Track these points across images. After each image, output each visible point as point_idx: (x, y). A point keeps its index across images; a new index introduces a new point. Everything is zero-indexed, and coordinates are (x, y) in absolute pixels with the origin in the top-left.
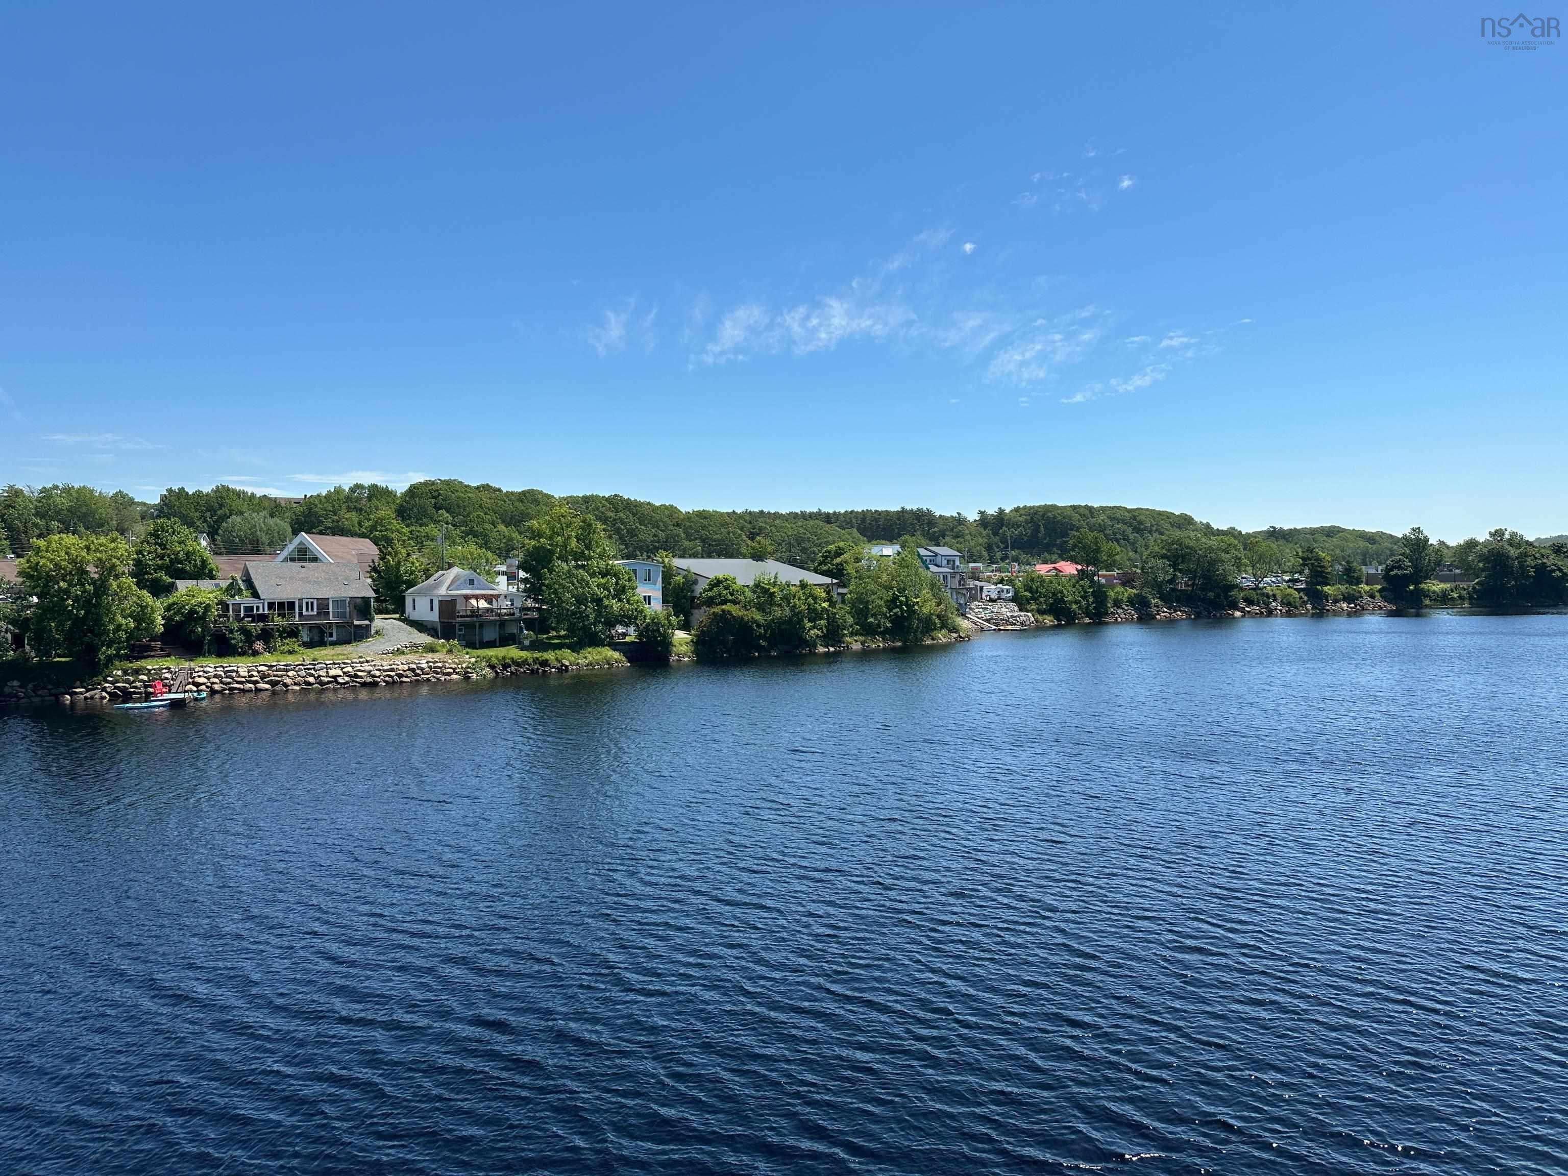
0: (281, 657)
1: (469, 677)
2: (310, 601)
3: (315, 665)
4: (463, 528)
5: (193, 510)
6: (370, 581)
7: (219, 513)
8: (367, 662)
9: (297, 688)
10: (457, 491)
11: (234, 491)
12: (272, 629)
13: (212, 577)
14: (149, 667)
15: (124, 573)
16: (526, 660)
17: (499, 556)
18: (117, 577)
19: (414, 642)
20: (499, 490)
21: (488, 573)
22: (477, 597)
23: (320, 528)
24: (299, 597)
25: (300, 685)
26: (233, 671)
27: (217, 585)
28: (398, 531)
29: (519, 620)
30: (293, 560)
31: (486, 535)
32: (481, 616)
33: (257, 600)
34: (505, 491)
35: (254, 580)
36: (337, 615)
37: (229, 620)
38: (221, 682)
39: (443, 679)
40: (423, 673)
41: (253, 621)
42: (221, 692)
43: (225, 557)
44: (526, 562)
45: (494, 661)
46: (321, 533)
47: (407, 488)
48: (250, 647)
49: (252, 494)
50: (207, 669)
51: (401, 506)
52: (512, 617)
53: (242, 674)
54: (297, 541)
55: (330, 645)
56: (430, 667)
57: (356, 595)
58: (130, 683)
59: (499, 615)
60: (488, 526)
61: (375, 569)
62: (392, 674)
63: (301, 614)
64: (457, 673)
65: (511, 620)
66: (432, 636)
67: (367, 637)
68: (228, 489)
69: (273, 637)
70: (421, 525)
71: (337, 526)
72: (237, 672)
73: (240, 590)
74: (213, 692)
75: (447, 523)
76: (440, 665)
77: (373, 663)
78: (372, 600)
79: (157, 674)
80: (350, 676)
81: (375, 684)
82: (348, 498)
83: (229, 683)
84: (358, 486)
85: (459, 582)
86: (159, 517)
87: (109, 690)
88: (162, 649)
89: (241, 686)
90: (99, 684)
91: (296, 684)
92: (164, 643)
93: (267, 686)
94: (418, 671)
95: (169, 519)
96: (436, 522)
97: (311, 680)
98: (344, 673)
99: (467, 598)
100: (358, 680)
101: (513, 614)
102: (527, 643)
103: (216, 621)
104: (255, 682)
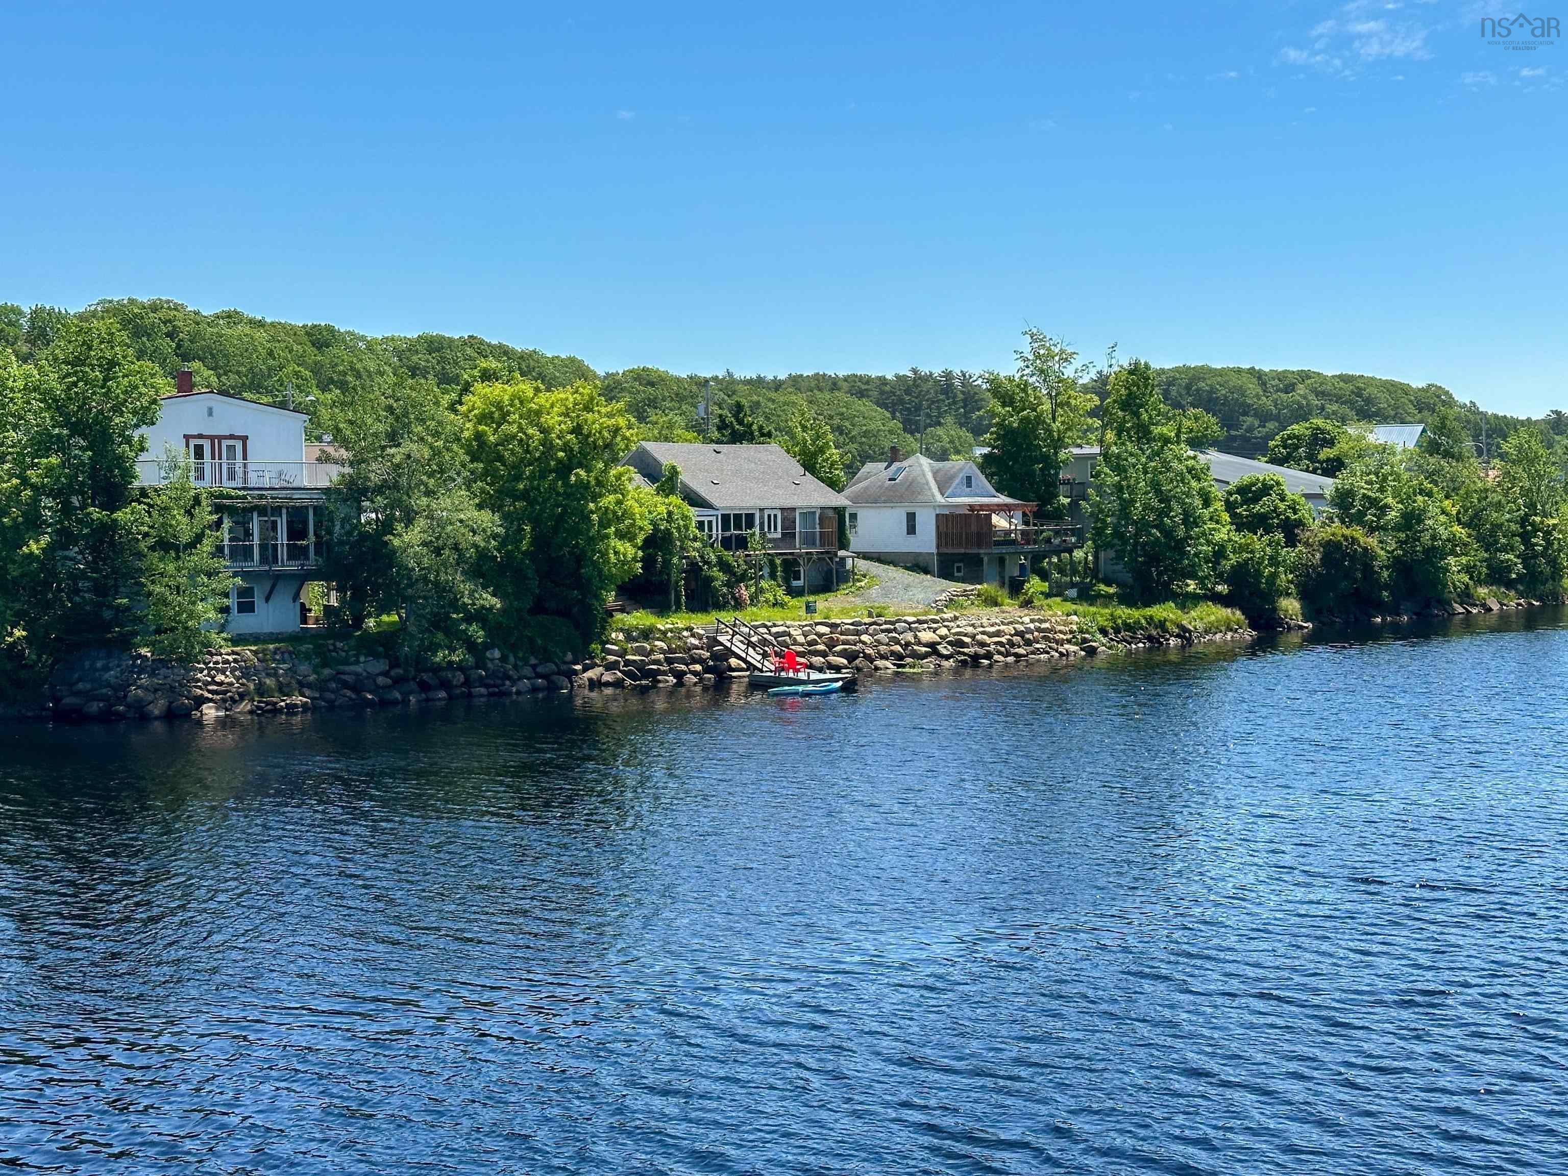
2: (768, 513)
3: (892, 623)
14: (661, 627)
24: (760, 505)
32: (1021, 542)
36: (805, 539)
45: (1102, 620)
57: (827, 503)
62: (1003, 640)
64: (1070, 641)
67: (852, 581)
79: (677, 638)
80: (951, 643)
85: (956, 481)
87: (620, 666)
93: (843, 661)
97: (900, 649)
98: (941, 638)
100: (966, 650)
104: (823, 654)
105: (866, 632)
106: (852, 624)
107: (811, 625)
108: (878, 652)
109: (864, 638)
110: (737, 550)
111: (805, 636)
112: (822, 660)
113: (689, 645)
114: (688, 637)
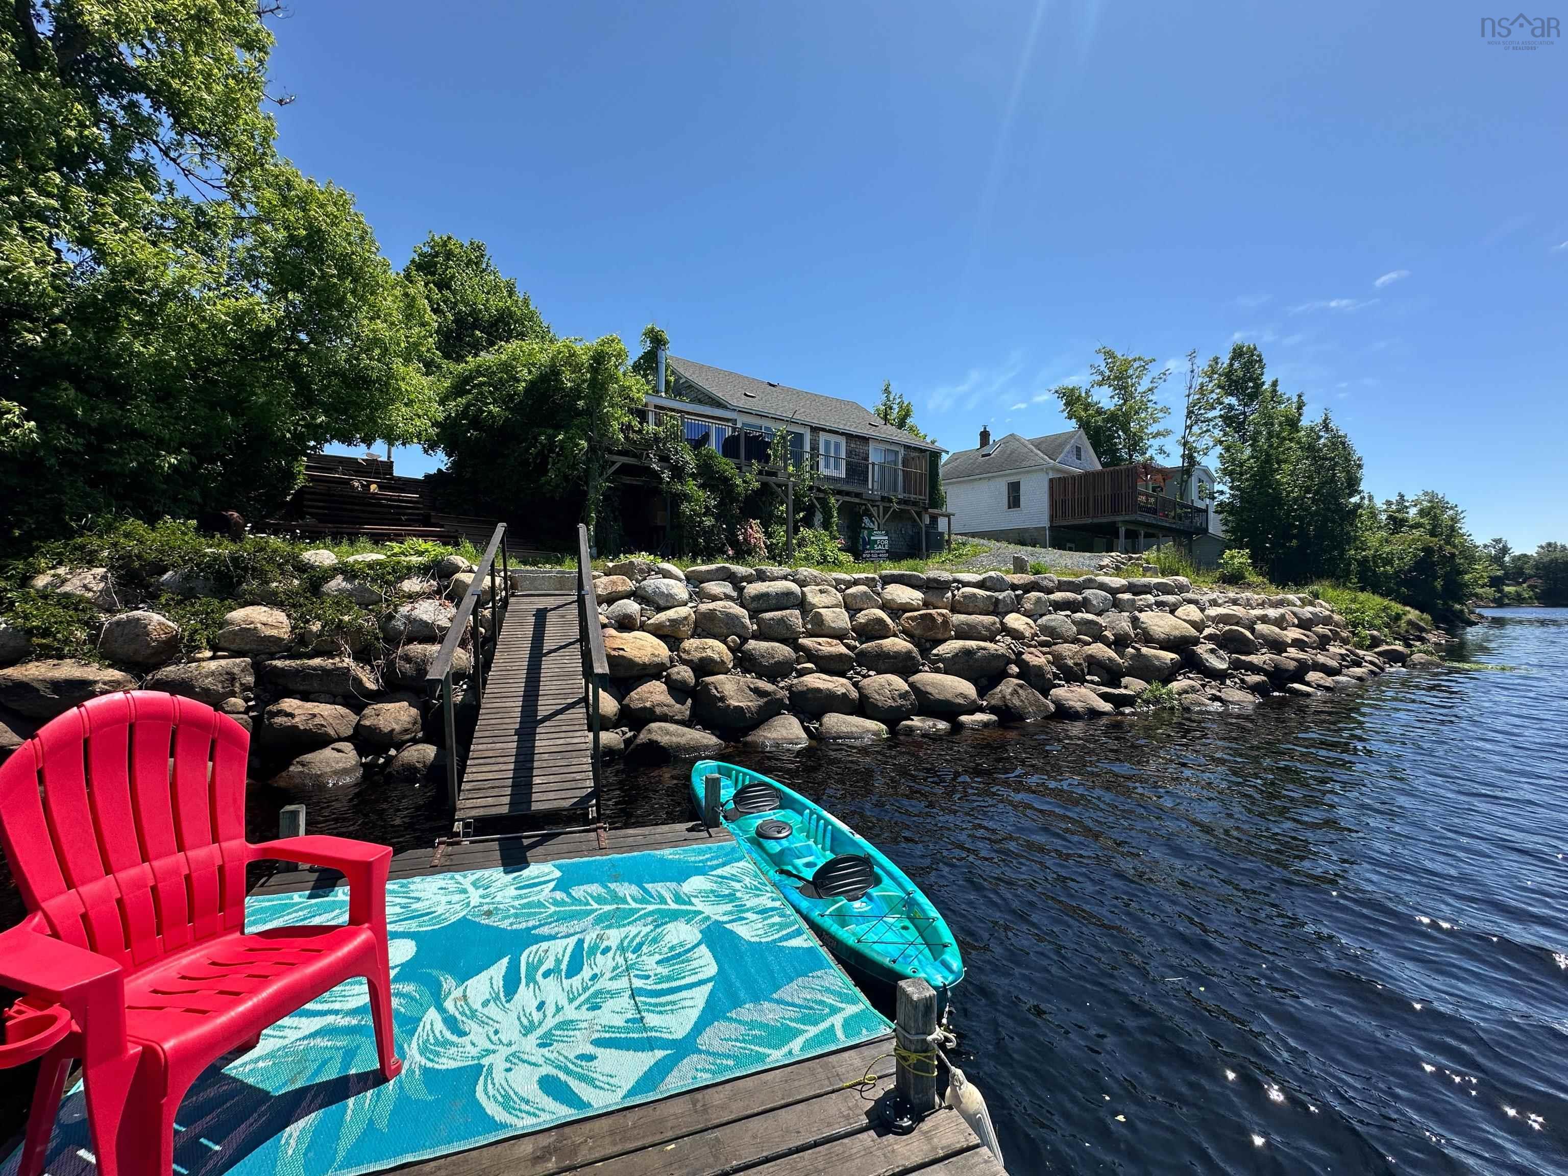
2: (833, 440)
12: (783, 487)
24: (814, 423)
26: (784, 601)
33: (721, 410)
38: (747, 663)
50: (655, 586)
53: (826, 618)
72: (802, 604)
83: (785, 669)
85: (1066, 448)
88: (426, 523)
93: (963, 687)
105: (1016, 607)
106: (981, 585)
107: (869, 582)
108: (1058, 660)
109: (1015, 621)
110: (749, 461)
111: (852, 608)
112: (898, 683)
113: (399, 623)
114: (413, 597)
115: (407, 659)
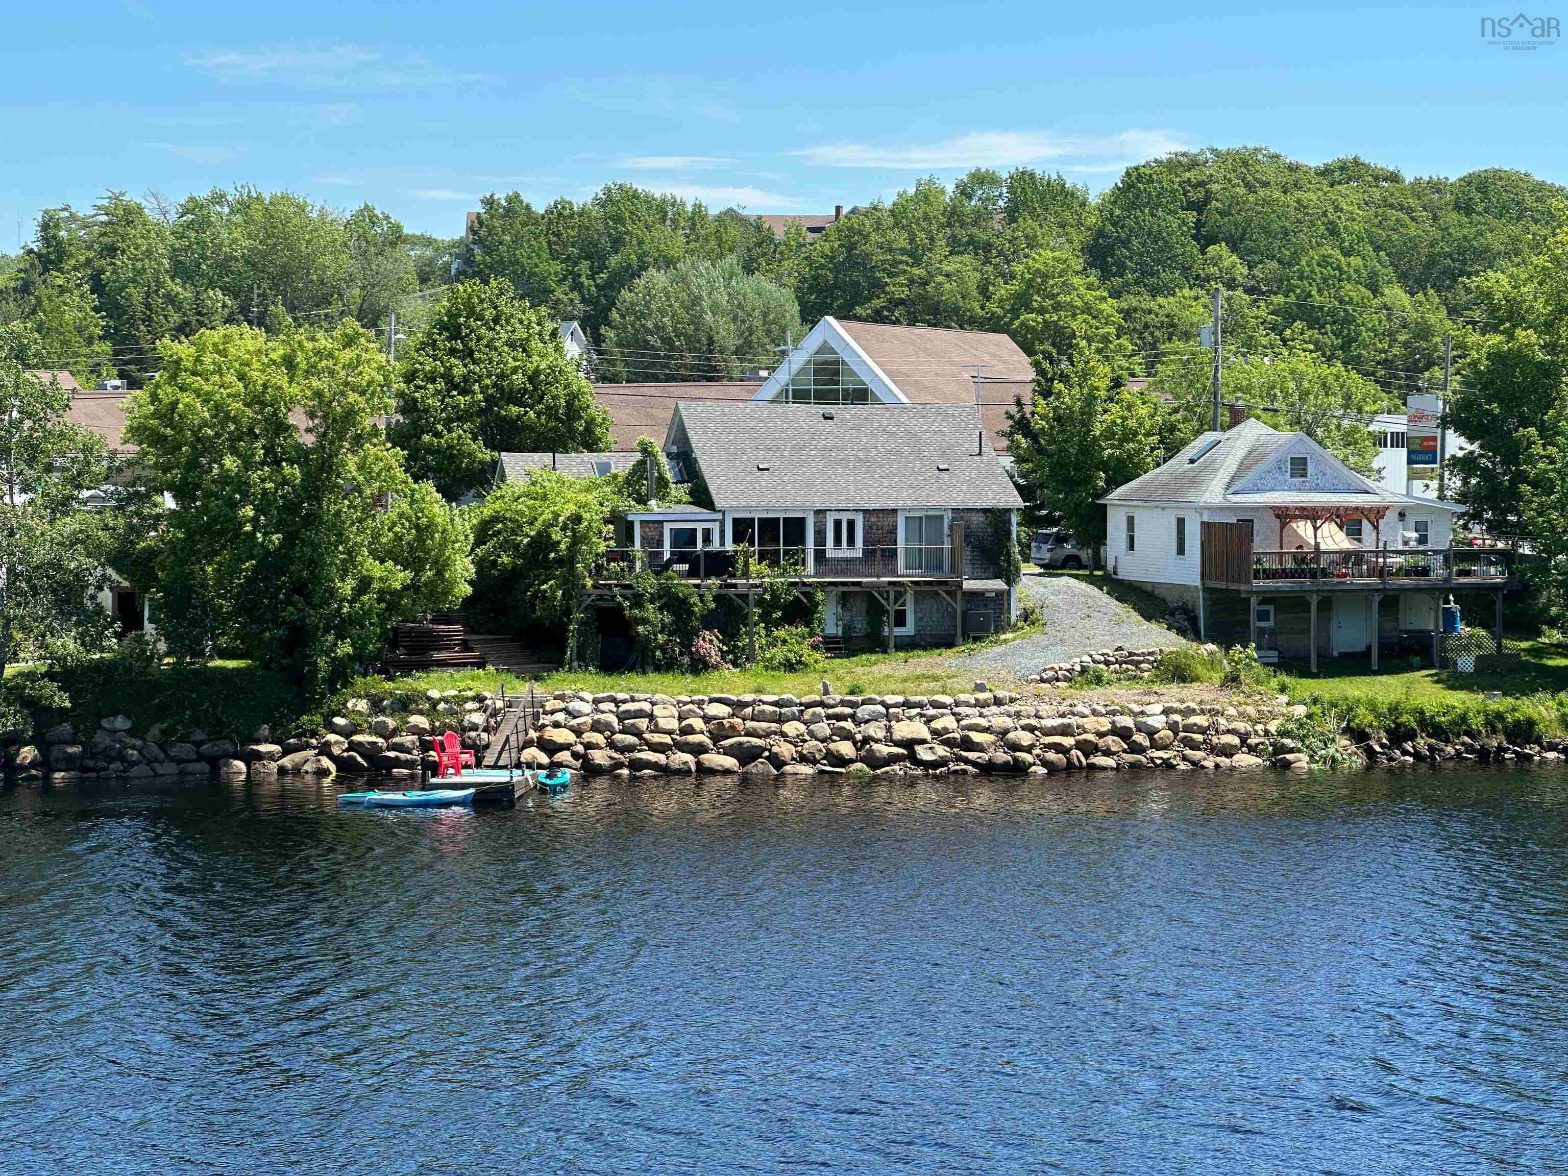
0: (766, 679)
1: (1287, 765)
2: (844, 517)
3: (853, 705)
4: (1279, 299)
5: (546, 255)
6: (1008, 461)
7: (614, 261)
8: (998, 702)
9: (807, 770)
10: (1266, 184)
11: (648, 200)
12: (744, 597)
13: (590, 442)
14: (435, 694)
15: (375, 432)
16: (1464, 718)
17: (1386, 386)
18: (358, 440)
19: (1129, 646)
20: (1394, 178)
21: (1349, 439)
22: (1313, 515)
23: (877, 303)
24: (819, 506)
25: (815, 762)
26: (640, 714)
27: (604, 468)
28: (1087, 309)
29: (1441, 591)
30: (800, 396)
31: (1349, 320)
32: (1325, 573)
33: (705, 513)
34: (1409, 178)
35: (697, 454)
36: (916, 560)
37: (631, 568)
38: (611, 745)
39: (1209, 763)
40: (1155, 745)
41: (691, 574)
42: (609, 772)
43: (624, 388)
44: (1466, 404)
45: (1364, 717)
46: (878, 318)
47: (1118, 180)
48: (687, 645)
49: (698, 207)
50: (575, 705)
51: (1101, 234)
52: (1422, 581)
53: (663, 723)
54: (813, 340)
55: (898, 648)
56: (1173, 727)
57: (971, 505)
58: (388, 735)
59: (1382, 572)
60: (1354, 291)
61: (1022, 425)
62: (1068, 741)
63: (820, 556)
64: (1252, 749)
65: (1417, 590)
66: (1181, 632)
67: (999, 629)
68: (636, 196)
69: (744, 619)
70: (1154, 292)
71: (923, 298)
72: (651, 717)
73: (662, 483)
74: (590, 771)
75: (1231, 285)
76: (1201, 720)
77: (1012, 709)
78: (1015, 519)
79: (452, 713)
80: (948, 743)
81: (1017, 770)
82: (953, 216)
83: (631, 748)
84: (982, 179)
85: (1262, 467)
86: (461, 276)
87: (336, 751)
88: (466, 646)
89: (660, 758)
90: (314, 734)
91: (803, 759)
92: (470, 629)
93: (730, 762)
94: (1140, 738)
95: (487, 283)
96: (1201, 281)
97: (846, 749)
98: (935, 733)
99: (1284, 515)
100: (972, 755)
101: (1425, 572)
102: (1466, 663)
103: (599, 568)
104: (698, 750)
106: (775, 704)
107: (699, 702)
108: (801, 751)
109: (789, 727)
110: (708, 576)
111: (681, 720)
112: (691, 758)
113: (466, 723)
114: (470, 711)
115: (469, 738)
